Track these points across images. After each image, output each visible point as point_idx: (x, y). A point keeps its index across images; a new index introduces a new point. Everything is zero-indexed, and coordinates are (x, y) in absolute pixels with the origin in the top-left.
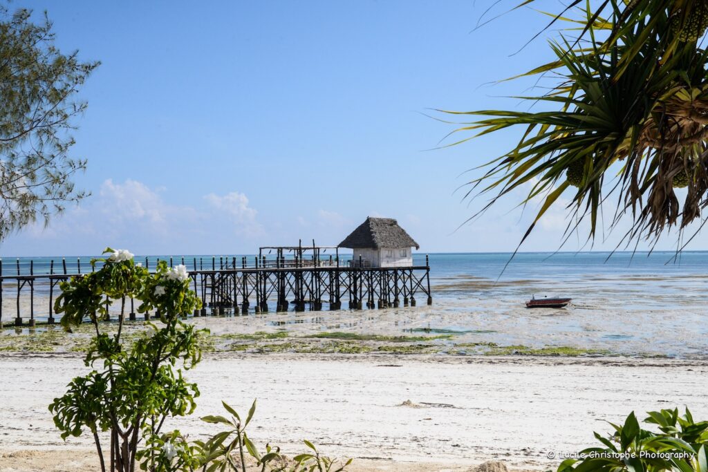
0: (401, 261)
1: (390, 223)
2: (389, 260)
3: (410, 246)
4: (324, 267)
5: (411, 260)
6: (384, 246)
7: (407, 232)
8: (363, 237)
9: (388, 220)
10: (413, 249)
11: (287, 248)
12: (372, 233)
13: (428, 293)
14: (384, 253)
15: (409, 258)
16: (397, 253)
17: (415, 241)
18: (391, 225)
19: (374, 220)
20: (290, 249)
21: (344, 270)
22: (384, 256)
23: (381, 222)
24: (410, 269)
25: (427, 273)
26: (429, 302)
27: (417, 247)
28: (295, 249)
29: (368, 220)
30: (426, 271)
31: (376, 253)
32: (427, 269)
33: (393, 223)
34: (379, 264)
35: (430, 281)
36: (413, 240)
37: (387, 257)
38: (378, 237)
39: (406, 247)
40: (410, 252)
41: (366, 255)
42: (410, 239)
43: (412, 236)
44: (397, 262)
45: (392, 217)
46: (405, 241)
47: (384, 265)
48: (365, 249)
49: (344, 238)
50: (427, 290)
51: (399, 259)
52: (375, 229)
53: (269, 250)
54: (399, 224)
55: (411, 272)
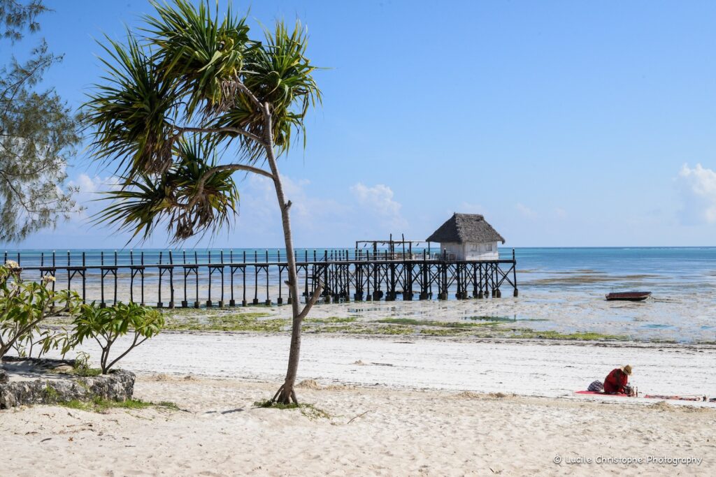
0: (486, 255)
1: (476, 218)
2: (474, 253)
3: (496, 241)
4: (417, 259)
5: (497, 254)
6: (468, 241)
7: (494, 227)
8: (449, 232)
9: (475, 216)
10: (499, 244)
11: (381, 242)
12: (458, 227)
13: (515, 286)
14: (468, 247)
15: (495, 252)
16: (483, 247)
17: (501, 235)
18: (478, 220)
19: (460, 216)
20: (384, 242)
21: (434, 263)
22: (469, 250)
23: (468, 218)
24: (497, 262)
25: (514, 267)
26: (516, 294)
27: (503, 242)
28: (387, 242)
29: (455, 216)
30: (512, 264)
31: (460, 247)
32: (514, 262)
33: (480, 218)
34: (464, 258)
35: (516, 274)
36: (499, 235)
37: (472, 250)
38: (462, 233)
39: (492, 241)
40: (496, 246)
41: (452, 248)
42: (496, 233)
43: (498, 231)
44: (482, 255)
45: (480, 214)
46: (491, 236)
47: (468, 258)
48: (451, 243)
49: (432, 233)
50: (514, 283)
51: (485, 253)
52: (460, 224)
53: (364, 243)
54: (485, 219)
55: (497, 265)
